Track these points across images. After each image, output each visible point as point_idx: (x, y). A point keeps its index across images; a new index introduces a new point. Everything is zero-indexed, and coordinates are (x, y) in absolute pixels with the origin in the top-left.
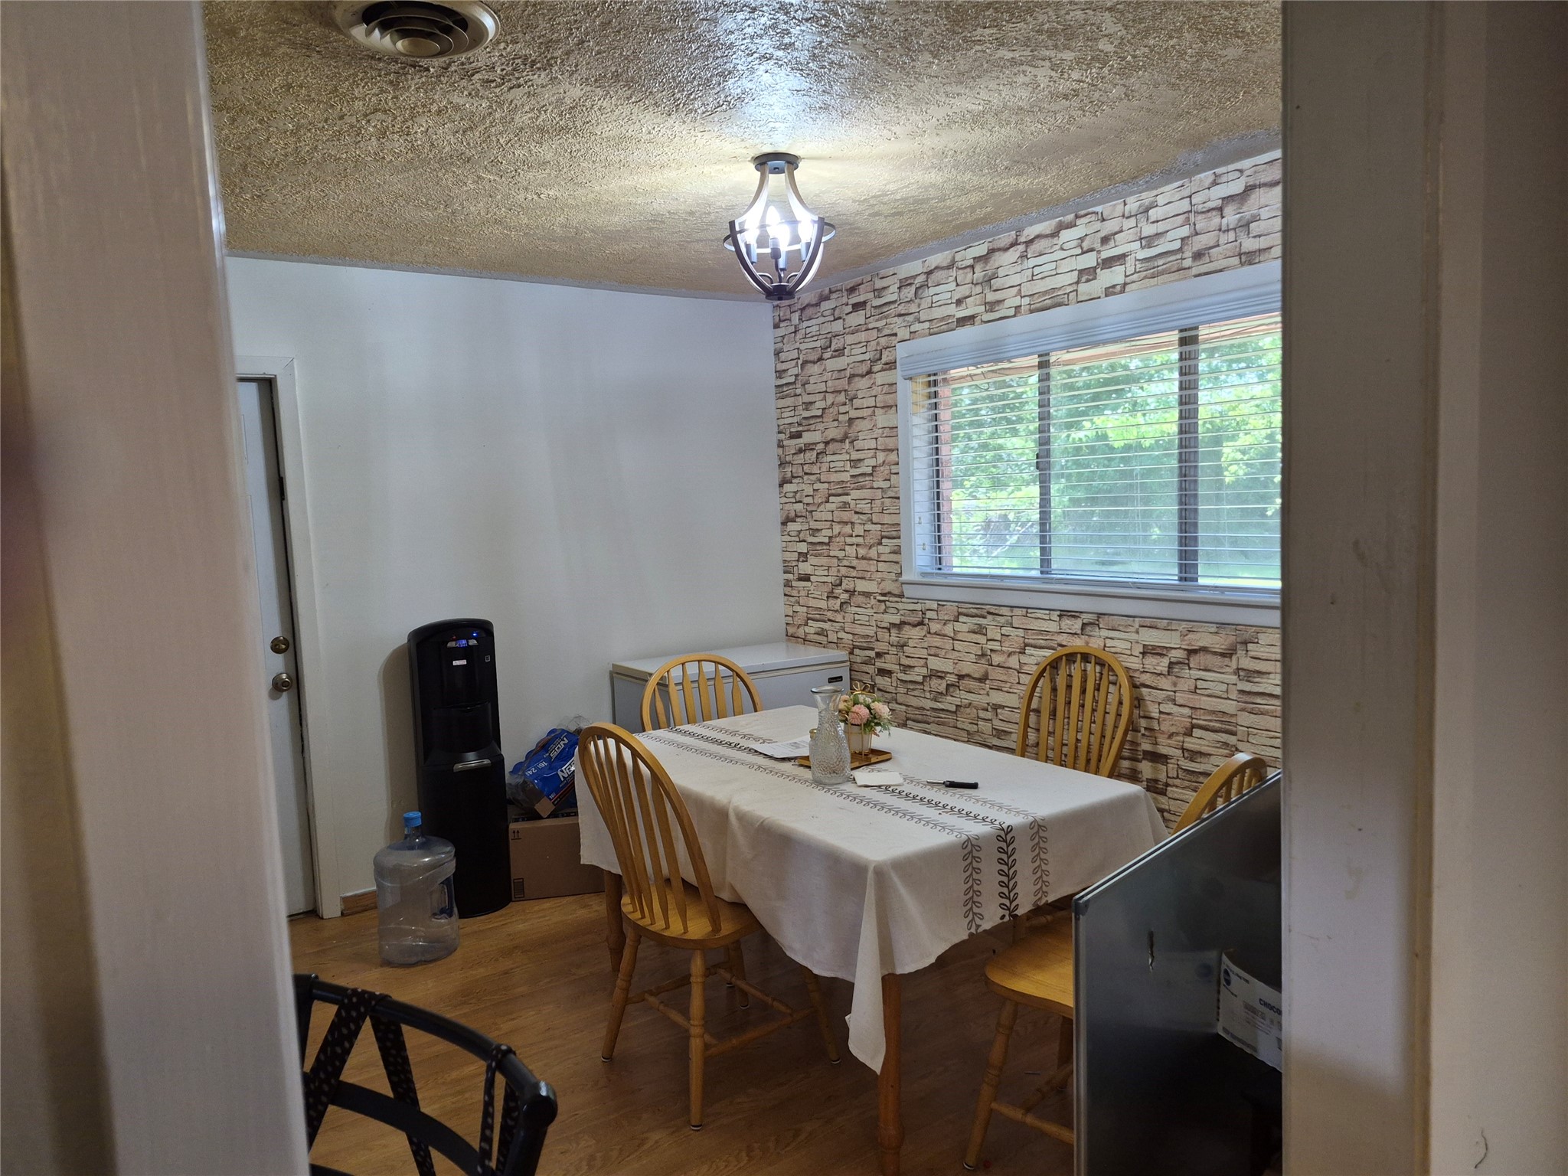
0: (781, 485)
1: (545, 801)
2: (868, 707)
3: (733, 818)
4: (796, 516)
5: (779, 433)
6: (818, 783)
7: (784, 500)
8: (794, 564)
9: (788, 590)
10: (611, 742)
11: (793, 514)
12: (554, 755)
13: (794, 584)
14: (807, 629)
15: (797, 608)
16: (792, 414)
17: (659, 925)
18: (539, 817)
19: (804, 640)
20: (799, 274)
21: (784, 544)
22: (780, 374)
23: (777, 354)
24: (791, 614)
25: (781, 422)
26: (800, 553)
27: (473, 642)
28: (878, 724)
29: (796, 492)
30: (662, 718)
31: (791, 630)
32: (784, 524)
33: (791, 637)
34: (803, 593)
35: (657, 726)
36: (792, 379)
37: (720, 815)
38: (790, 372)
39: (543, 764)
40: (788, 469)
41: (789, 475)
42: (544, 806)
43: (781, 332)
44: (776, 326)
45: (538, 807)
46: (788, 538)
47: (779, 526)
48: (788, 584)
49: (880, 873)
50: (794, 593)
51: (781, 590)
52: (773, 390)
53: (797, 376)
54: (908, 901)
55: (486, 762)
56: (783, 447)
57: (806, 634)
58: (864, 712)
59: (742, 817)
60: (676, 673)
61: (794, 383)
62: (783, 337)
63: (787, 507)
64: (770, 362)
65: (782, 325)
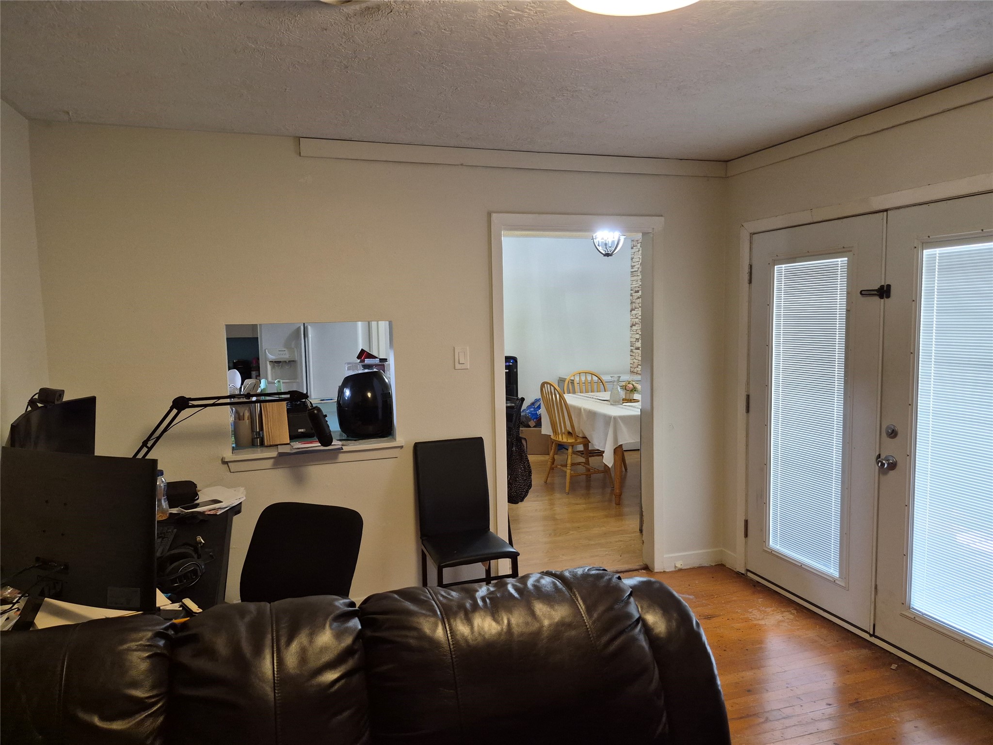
0: (631, 311)
1: (532, 421)
2: (633, 385)
3: (582, 410)
4: (636, 324)
5: (631, 290)
6: (611, 404)
7: (632, 317)
8: (634, 343)
9: (632, 353)
10: (548, 385)
11: (634, 323)
12: (536, 407)
13: (634, 351)
14: (638, 369)
15: (635, 361)
16: (636, 283)
17: (560, 439)
18: (531, 427)
19: (637, 373)
20: (613, 249)
21: (631, 335)
22: (633, 267)
23: (632, 259)
24: (632, 363)
25: (632, 286)
26: (636, 339)
27: (511, 364)
28: (635, 390)
29: (636, 314)
30: (571, 391)
31: (632, 370)
32: (631, 327)
33: (632, 372)
34: (637, 355)
35: (569, 393)
36: (637, 270)
37: (579, 410)
38: (636, 267)
39: (532, 409)
40: (634, 305)
41: (634, 307)
42: (532, 423)
43: (633, 250)
44: (632, 248)
45: (530, 423)
46: (632, 333)
47: (630, 327)
48: (632, 351)
49: (615, 418)
50: (634, 355)
51: (629, 353)
52: (630, 273)
53: (638, 268)
54: (623, 428)
55: (513, 405)
56: (632, 296)
57: (637, 371)
58: (631, 386)
59: (585, 410)
60: (577, 379)
61: (637, 271)
62: (634, 253)
63: (633, 320)
64: (629, 263)
65: (634, 248)
